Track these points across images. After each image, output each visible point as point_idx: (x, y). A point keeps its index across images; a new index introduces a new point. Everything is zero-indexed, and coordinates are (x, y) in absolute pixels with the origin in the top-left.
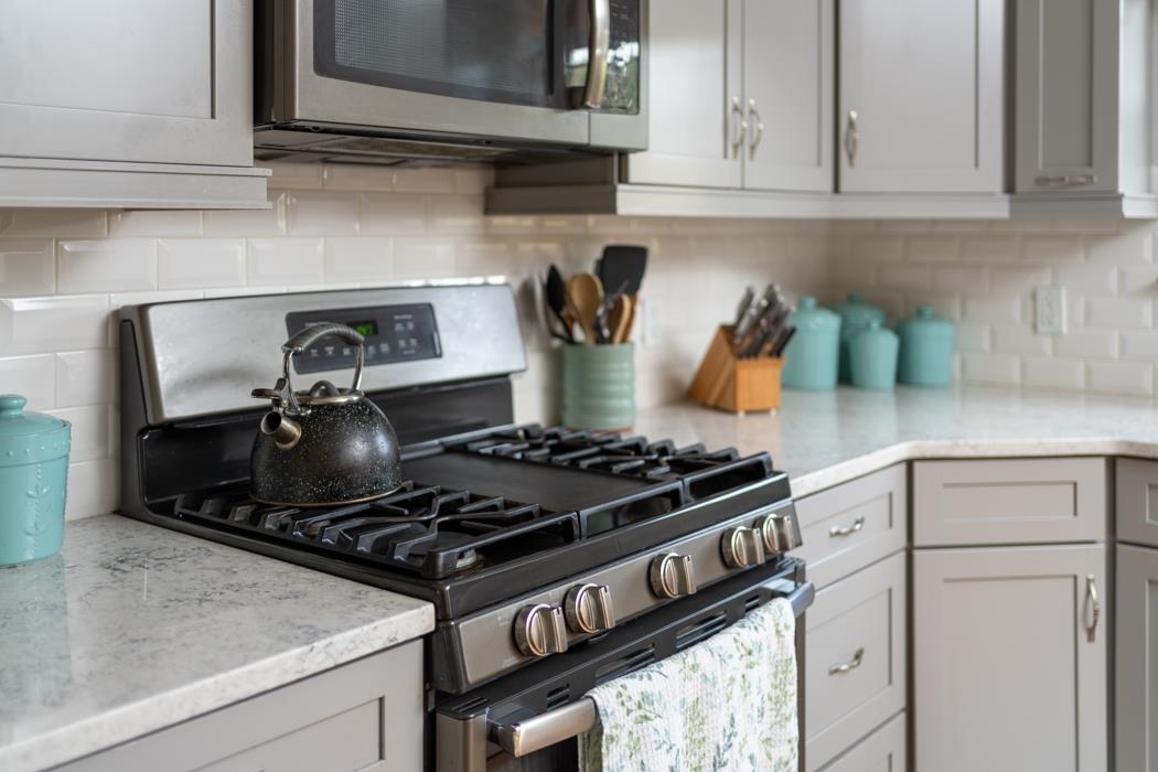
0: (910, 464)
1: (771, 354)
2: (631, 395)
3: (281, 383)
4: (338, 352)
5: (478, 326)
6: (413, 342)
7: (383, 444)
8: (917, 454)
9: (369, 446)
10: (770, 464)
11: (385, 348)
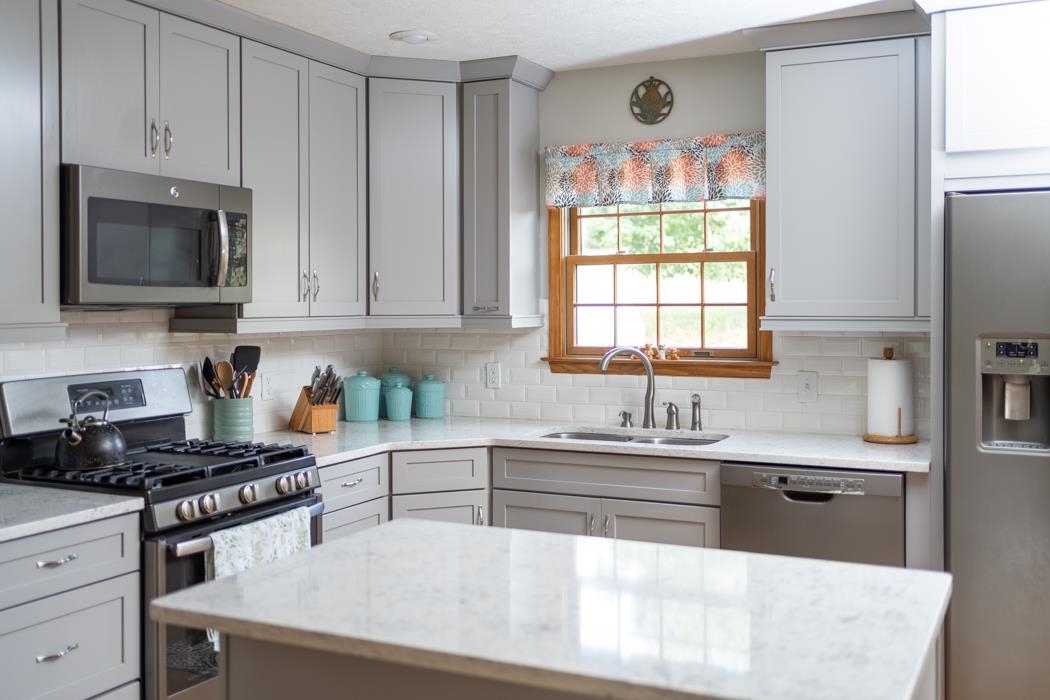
0: (390, 453)
1: (330, 402)
2: (251, 424)
3: (72, 416)
4: (93, 403)
5: (165, 390)
6: (131, 398)
7: (119, 444)
8: (394, 449)
9: (112, 444)
10: (307, 451)
11: (117, 401)
